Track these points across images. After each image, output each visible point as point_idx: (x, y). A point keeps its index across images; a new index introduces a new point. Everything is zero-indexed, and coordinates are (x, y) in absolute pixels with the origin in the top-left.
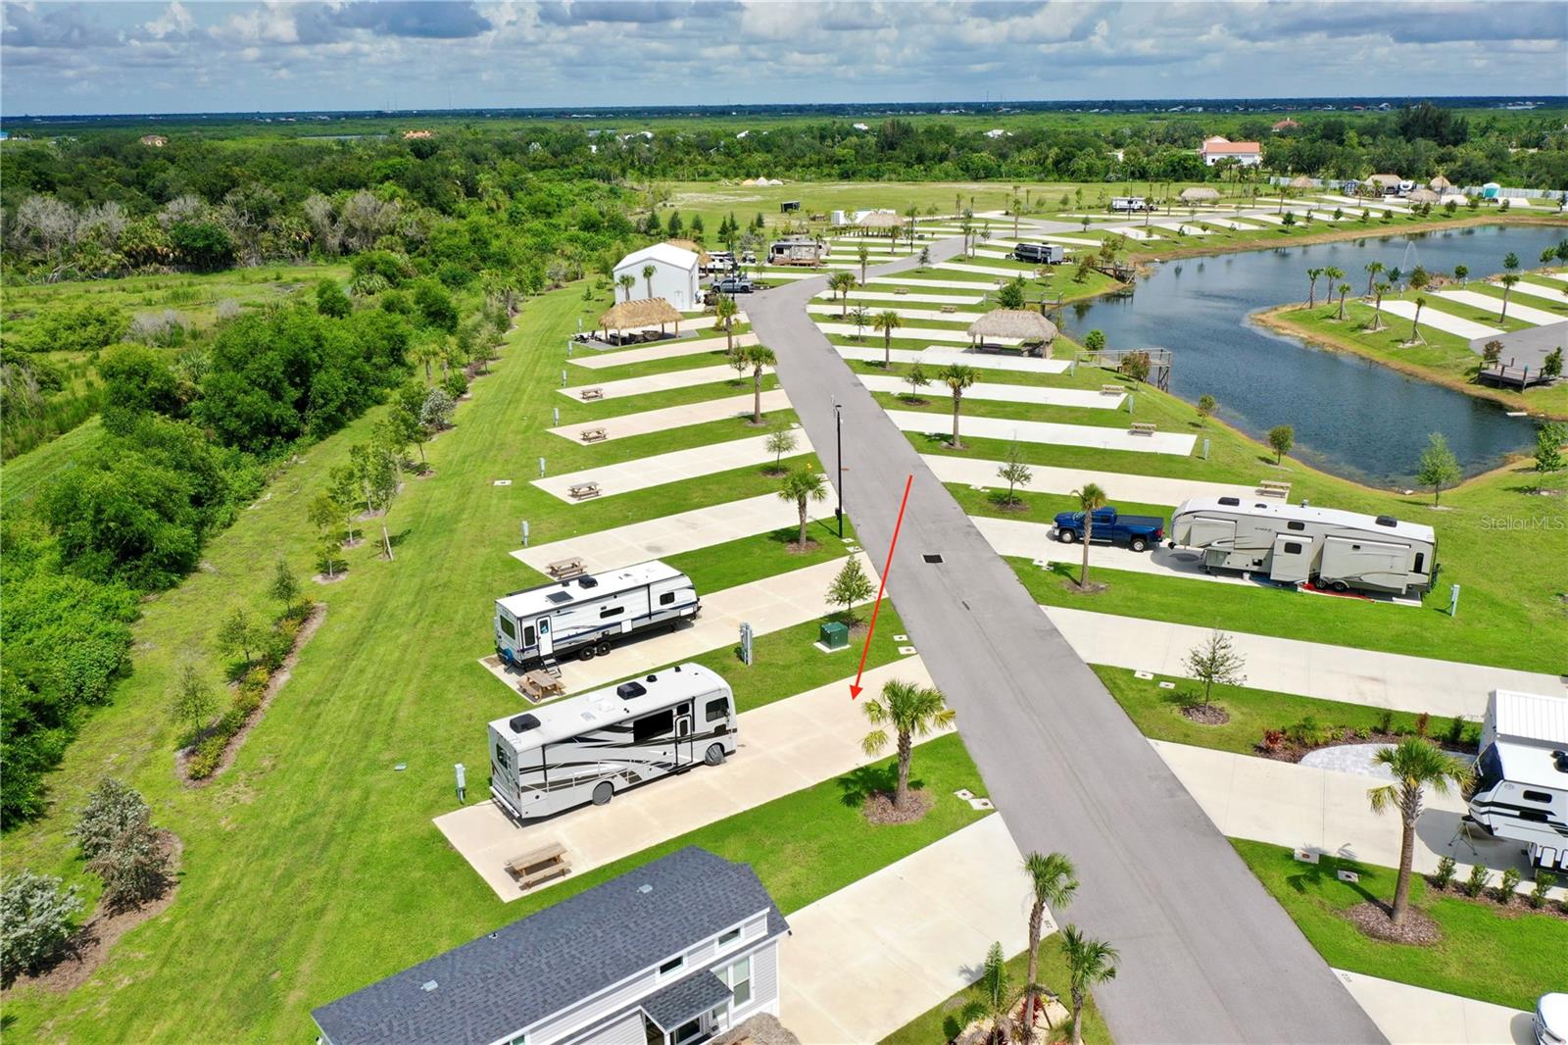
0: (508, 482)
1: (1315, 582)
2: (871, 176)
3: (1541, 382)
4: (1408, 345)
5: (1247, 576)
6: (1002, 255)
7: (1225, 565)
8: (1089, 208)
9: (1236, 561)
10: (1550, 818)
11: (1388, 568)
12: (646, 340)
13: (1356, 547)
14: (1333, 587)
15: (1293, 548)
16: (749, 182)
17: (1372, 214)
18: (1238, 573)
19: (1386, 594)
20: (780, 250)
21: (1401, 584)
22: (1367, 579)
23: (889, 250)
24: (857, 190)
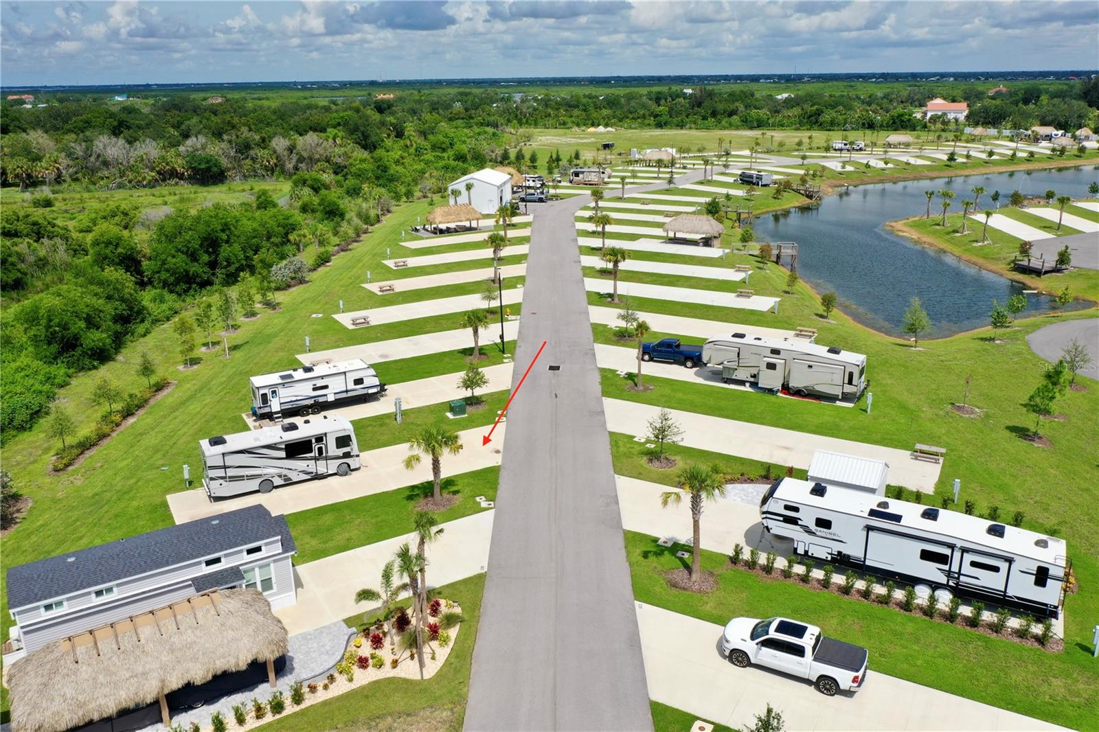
0: (320, 315)
1: (786, 388)
2: (677, 126)
3: (1056, 270)
4: (979, 244)
5: (748, 384)
6: (731, 180)
7: (734, 377)
8: (818, 148)
9: (741, 374)
10: (800, 522)
11: (830, 383)
12: (457, 232)
13: (810, 367)
14: (798, 393)
15: (771, 366)
16: (592, 129)
17: (1020, 154)
18: (742, 383)
19: (831, 398)
20: (577, 174)
21: (837, 391)
22: (818, 388)
23: (656, 175)
24: (664, 135)
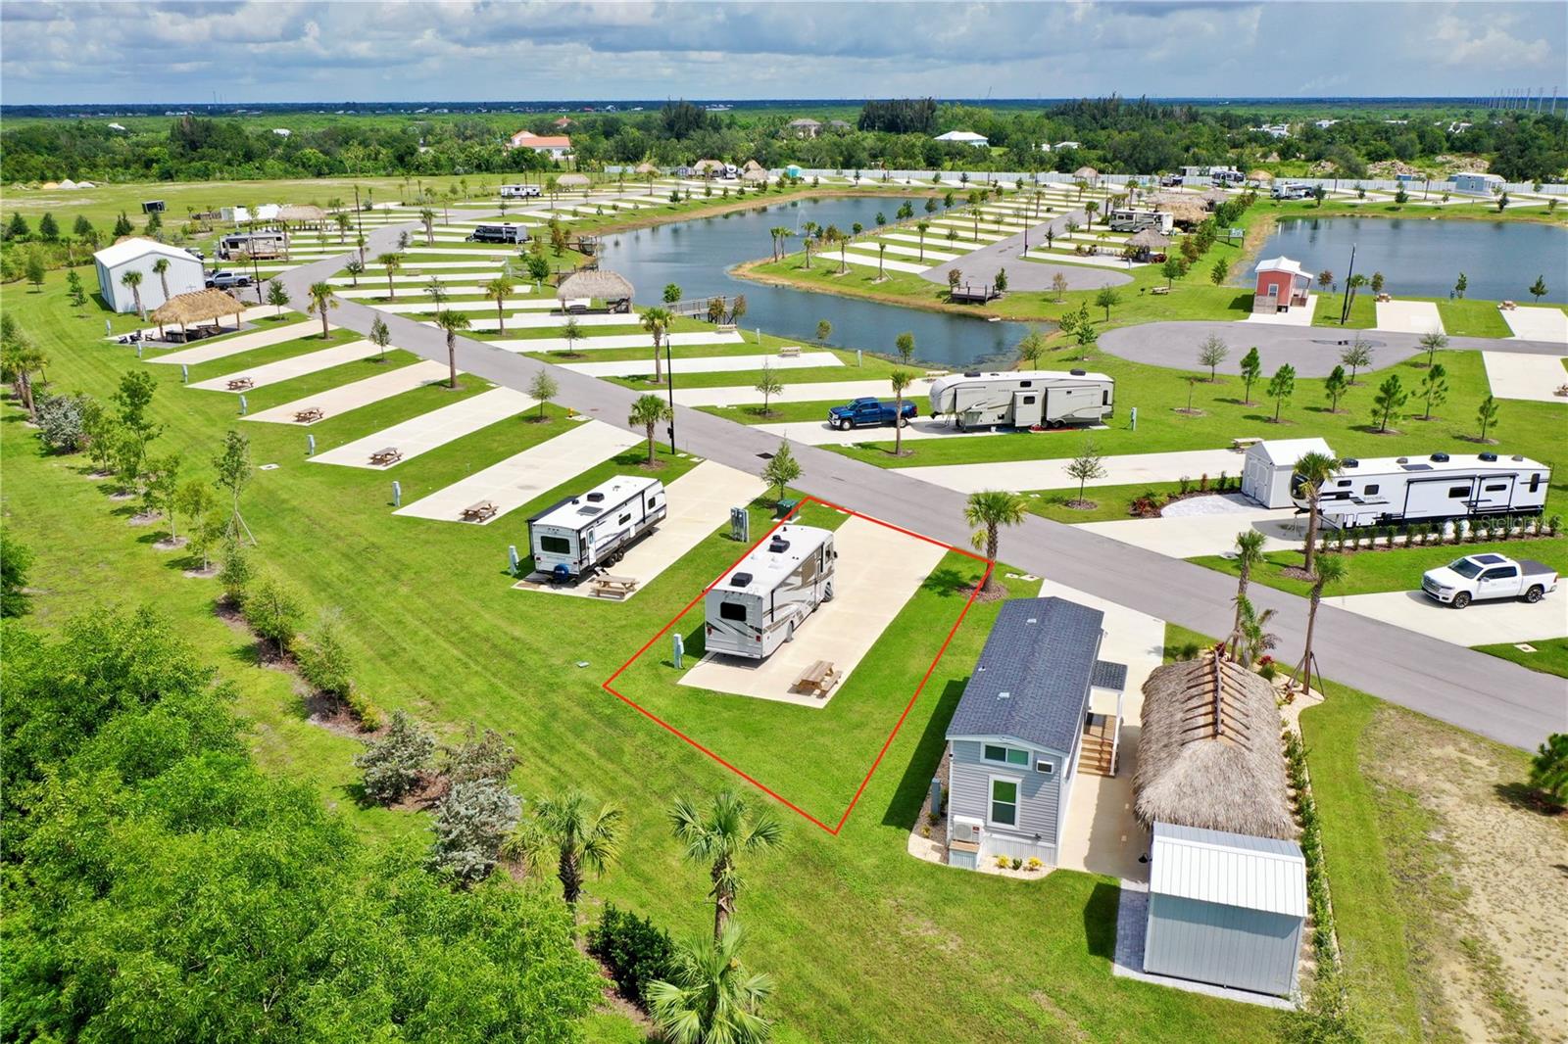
0: (274, 466)
3: (995, 297)
4: (878, 281)
5: (993, 429)
6: (462, 239)
7: (979, 423)
8: (476, 196)
9: (984, 420)
11: (1085, 406)
12: (210, 335)
13: (1069, 392)
15: (1029, 400)
18: (987, 428)
20: (234, 244)
21: (1097, 414)
22: (1077, 415)
